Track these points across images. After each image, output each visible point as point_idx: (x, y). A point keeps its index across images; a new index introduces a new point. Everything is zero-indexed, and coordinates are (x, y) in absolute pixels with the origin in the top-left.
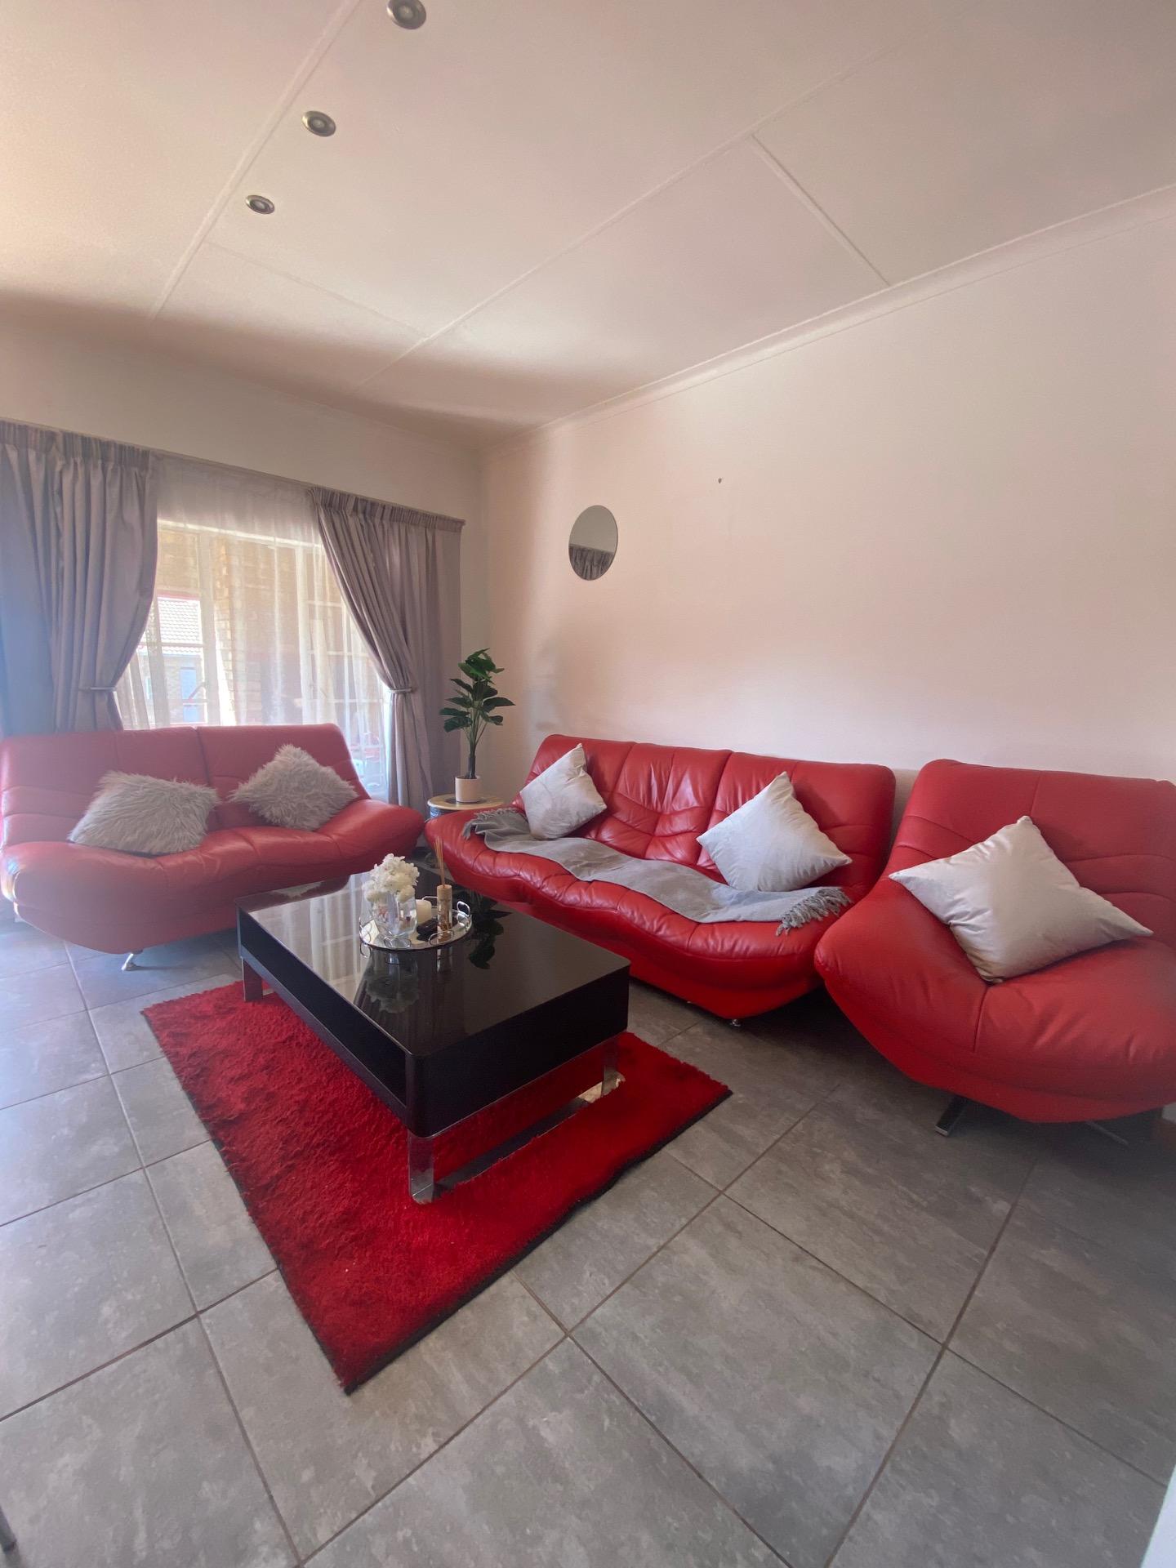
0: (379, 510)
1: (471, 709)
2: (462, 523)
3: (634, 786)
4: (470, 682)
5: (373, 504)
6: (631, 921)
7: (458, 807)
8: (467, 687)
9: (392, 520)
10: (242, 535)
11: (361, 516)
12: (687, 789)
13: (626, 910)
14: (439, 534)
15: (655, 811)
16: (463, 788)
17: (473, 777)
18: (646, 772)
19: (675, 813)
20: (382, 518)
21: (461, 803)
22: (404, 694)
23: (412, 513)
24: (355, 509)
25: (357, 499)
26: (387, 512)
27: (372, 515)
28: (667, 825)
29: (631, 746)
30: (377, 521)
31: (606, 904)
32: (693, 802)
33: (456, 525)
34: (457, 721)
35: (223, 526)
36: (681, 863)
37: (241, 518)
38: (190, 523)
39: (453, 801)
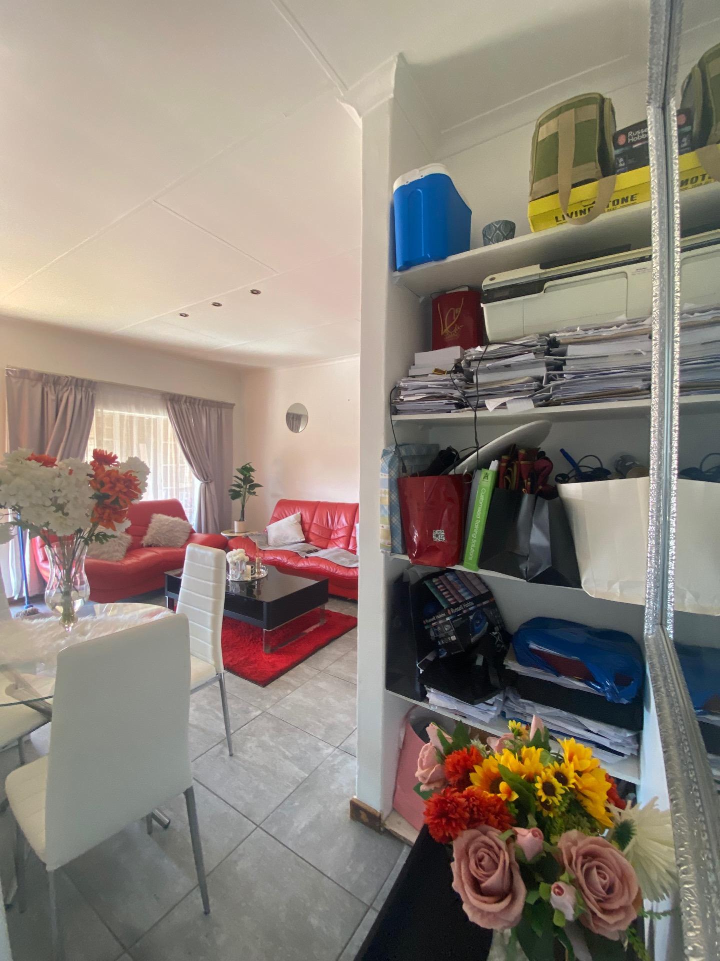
0: (197, 401)
1: (242, 489)
2: (234, 405)
3: (321, 519)
4: (242, 477)
5: (195, 399)
6: (325, 570)
7: (236, 535)
8: (240, 479)
9: (203, 406)
10: (138, 415)
11: (188, 404)
12: (343, 520)
13: (323, 566)
14: (224, 411)
15: (330, 529)
16: (239, 527)
17: (243, 520)
18: (326, 513)
19: (338, 529)
20: (198, 405)
21: (238, 533)
22: (207, 483)
23: (212, 402)
24: (185, 402)
25: (186, 397)
26: (201, 402)
27: (194, 404)
28: (336, 534)
29: (318, 503)
30: (196, 407)
31: (315, 565)
32: (345, 524)
33: (231, 406)
34: (235, 495)
35: (130, 412)
36: (342, 548)
37: (138, 408)
38: (116, 410)
39: (233, 532)
